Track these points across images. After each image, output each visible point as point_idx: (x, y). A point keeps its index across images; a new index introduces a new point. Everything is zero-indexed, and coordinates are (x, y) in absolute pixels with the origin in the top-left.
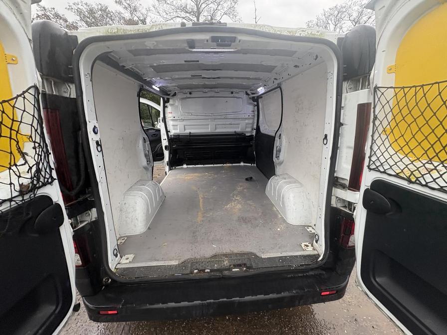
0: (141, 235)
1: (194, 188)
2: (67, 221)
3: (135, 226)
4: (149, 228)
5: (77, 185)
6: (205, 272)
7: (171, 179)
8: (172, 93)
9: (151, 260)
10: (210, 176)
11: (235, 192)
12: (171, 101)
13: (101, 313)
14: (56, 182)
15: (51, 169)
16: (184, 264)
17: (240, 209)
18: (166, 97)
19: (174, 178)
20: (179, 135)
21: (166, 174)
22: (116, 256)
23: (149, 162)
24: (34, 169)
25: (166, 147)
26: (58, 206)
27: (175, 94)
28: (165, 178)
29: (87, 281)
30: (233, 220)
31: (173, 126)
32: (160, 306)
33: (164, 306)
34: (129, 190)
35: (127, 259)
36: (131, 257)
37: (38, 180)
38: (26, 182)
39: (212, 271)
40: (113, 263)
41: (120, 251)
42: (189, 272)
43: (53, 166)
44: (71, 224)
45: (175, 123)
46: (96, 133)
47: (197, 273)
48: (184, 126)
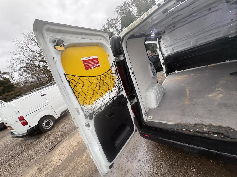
0: (155, 109)
1: (183, 85)
2: (129, 102)
3: (152, 105)
4: (158, 106)
5: (129, 90)
6: (190, 131)
7: (168, 81)
8: (163, 32)
9: (161, 120)
10: (195, 76)
11: (217, 85)
12: (163, 38)
13: (144, 135)
14: (124, 90)
15: (122, 86)
16: (177, 125)
17: (221, 98)
18: (159, 36)
19: (169, 80)
20: (170, 55)
21: (165, 78)
22: (146, 116)
23: (154, 75)
24: (118, 87)
25: (163, 64)
26: (126, 97)
27: (164, 32)
28: (165, 80)
29: (137, 123)
30: (214, 105)
31: (166, 51)
32: (166, 140)
33: (168, 140)
34: (147, 89)
35: (150, 118)
36: (152, 117)
37: (120, 90)
38: (117, 91)
39: (195, 132)
40: (145, 118)
41: (147, 114)
42: (180, 129)
43: (122, 85)
44: (130, 103)
45: (166, 49)
46: (131, 70)
47: (185, 131)
48: (173, 49)
